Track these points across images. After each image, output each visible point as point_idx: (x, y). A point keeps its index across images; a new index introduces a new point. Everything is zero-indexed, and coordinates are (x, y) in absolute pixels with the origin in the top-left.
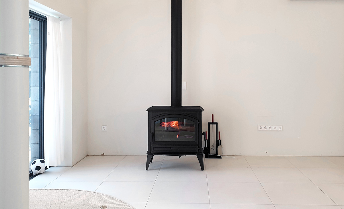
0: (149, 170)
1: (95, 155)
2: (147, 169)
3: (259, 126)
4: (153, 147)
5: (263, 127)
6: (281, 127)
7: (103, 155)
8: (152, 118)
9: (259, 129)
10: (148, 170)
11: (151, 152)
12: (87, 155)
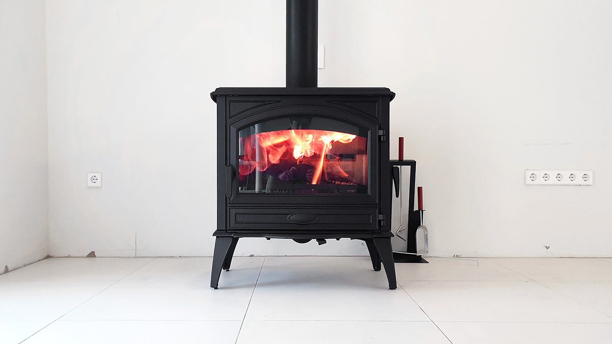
0: (222, 288)
1: (69, 257)
2: (215, 285)
3: (529, 174)
4: (233, 211)
5: (540, 175)
6: (590, 174)
7: (92, 255)
8: (228, 117)
9: (529, 181)
10: (216, 288)
11: (226, 230)
12: (48, 257)
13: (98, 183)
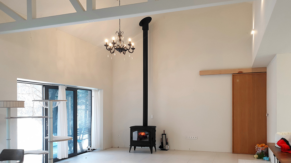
1: (115, 147)
3: (186, 137)
4: (132, 143)
6: (197, 137)
7: (118, 147)
8: (132, 130)
12: (112, 147)
13: (119, 136)
